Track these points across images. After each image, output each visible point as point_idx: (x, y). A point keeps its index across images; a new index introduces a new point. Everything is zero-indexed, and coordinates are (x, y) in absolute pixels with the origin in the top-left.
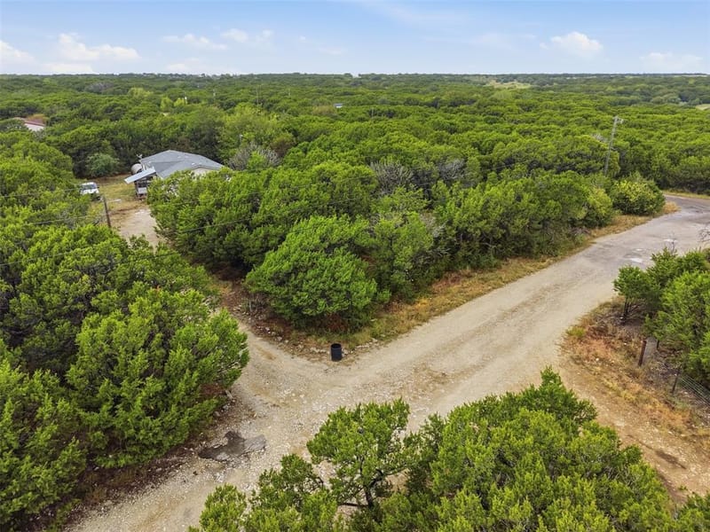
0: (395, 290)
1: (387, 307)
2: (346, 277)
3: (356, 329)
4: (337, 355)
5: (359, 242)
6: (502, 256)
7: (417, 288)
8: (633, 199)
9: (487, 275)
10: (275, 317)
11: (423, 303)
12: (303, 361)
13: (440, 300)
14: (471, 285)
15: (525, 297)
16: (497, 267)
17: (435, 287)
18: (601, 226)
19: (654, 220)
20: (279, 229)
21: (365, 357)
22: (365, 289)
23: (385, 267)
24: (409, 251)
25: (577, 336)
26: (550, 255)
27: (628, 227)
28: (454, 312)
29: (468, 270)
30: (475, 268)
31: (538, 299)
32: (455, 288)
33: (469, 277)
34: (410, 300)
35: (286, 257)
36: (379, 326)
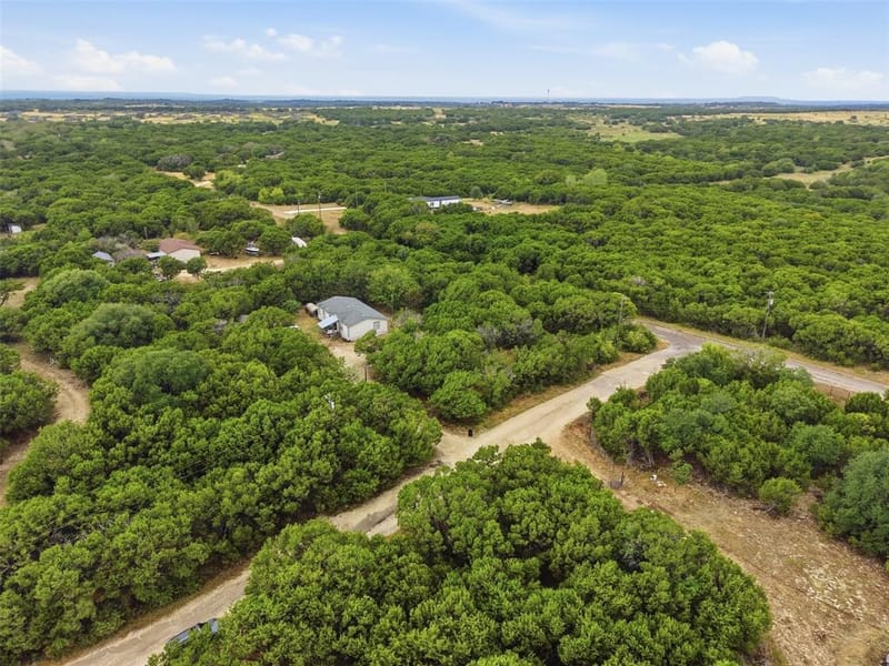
0: (493, 405)
1: (490, 414)
2: (474, 402)
3: (477, 423)
4: (470, 434)
5: (478, 384)
6: (547, 385)
7: (504, 403)
8: (634, 343)
9: (538, 396)
10: (445, 420)
11: (506, 411)
12: (457, 437)
13: (514, 410)
14: (530, 401)
15: (554, 408)
16: (544, 391)
17: (512, 403)
18: (609, 363)
19: (646, 356)
20: (440, 377)
21: (481, 436)
22: (481, 407)
23: (489, 396)
24: (499, 389)
25: (570, 427)
26: (573, 384)
27: (626, 363)
28: (521, 415)
29: (529, 393)
30: (533, 392)
31: (559, 409)
32: (521, 403)
33: (529, 397)
34: (500, 410)
35: (448, 392)
36: (487, 422)
